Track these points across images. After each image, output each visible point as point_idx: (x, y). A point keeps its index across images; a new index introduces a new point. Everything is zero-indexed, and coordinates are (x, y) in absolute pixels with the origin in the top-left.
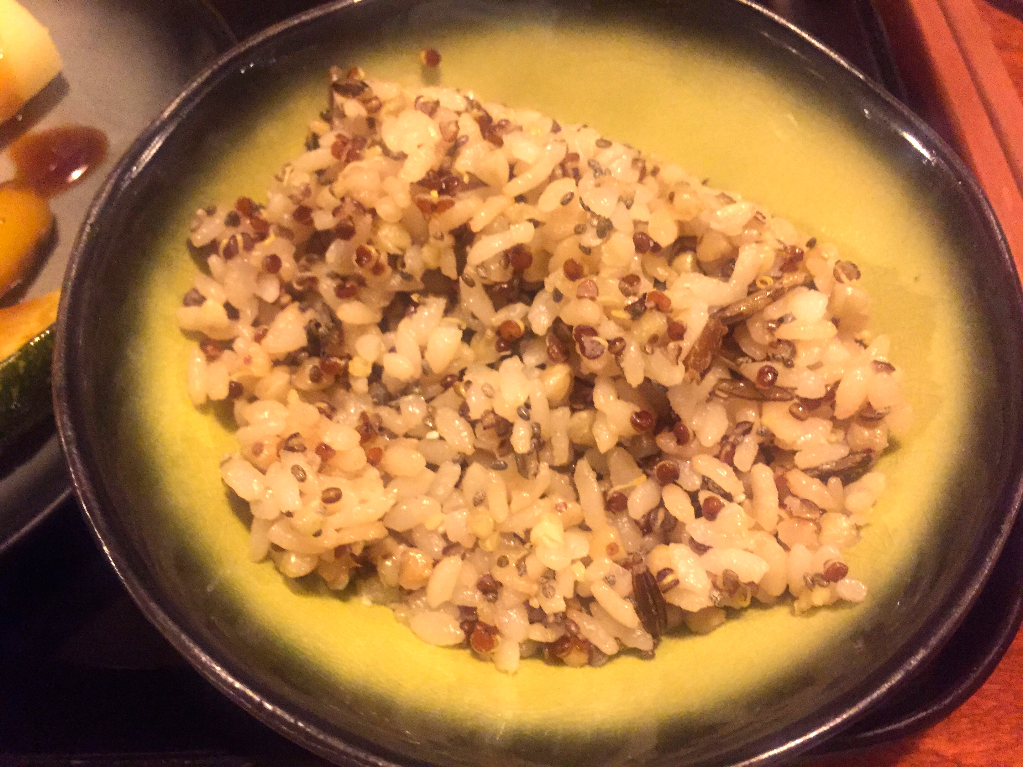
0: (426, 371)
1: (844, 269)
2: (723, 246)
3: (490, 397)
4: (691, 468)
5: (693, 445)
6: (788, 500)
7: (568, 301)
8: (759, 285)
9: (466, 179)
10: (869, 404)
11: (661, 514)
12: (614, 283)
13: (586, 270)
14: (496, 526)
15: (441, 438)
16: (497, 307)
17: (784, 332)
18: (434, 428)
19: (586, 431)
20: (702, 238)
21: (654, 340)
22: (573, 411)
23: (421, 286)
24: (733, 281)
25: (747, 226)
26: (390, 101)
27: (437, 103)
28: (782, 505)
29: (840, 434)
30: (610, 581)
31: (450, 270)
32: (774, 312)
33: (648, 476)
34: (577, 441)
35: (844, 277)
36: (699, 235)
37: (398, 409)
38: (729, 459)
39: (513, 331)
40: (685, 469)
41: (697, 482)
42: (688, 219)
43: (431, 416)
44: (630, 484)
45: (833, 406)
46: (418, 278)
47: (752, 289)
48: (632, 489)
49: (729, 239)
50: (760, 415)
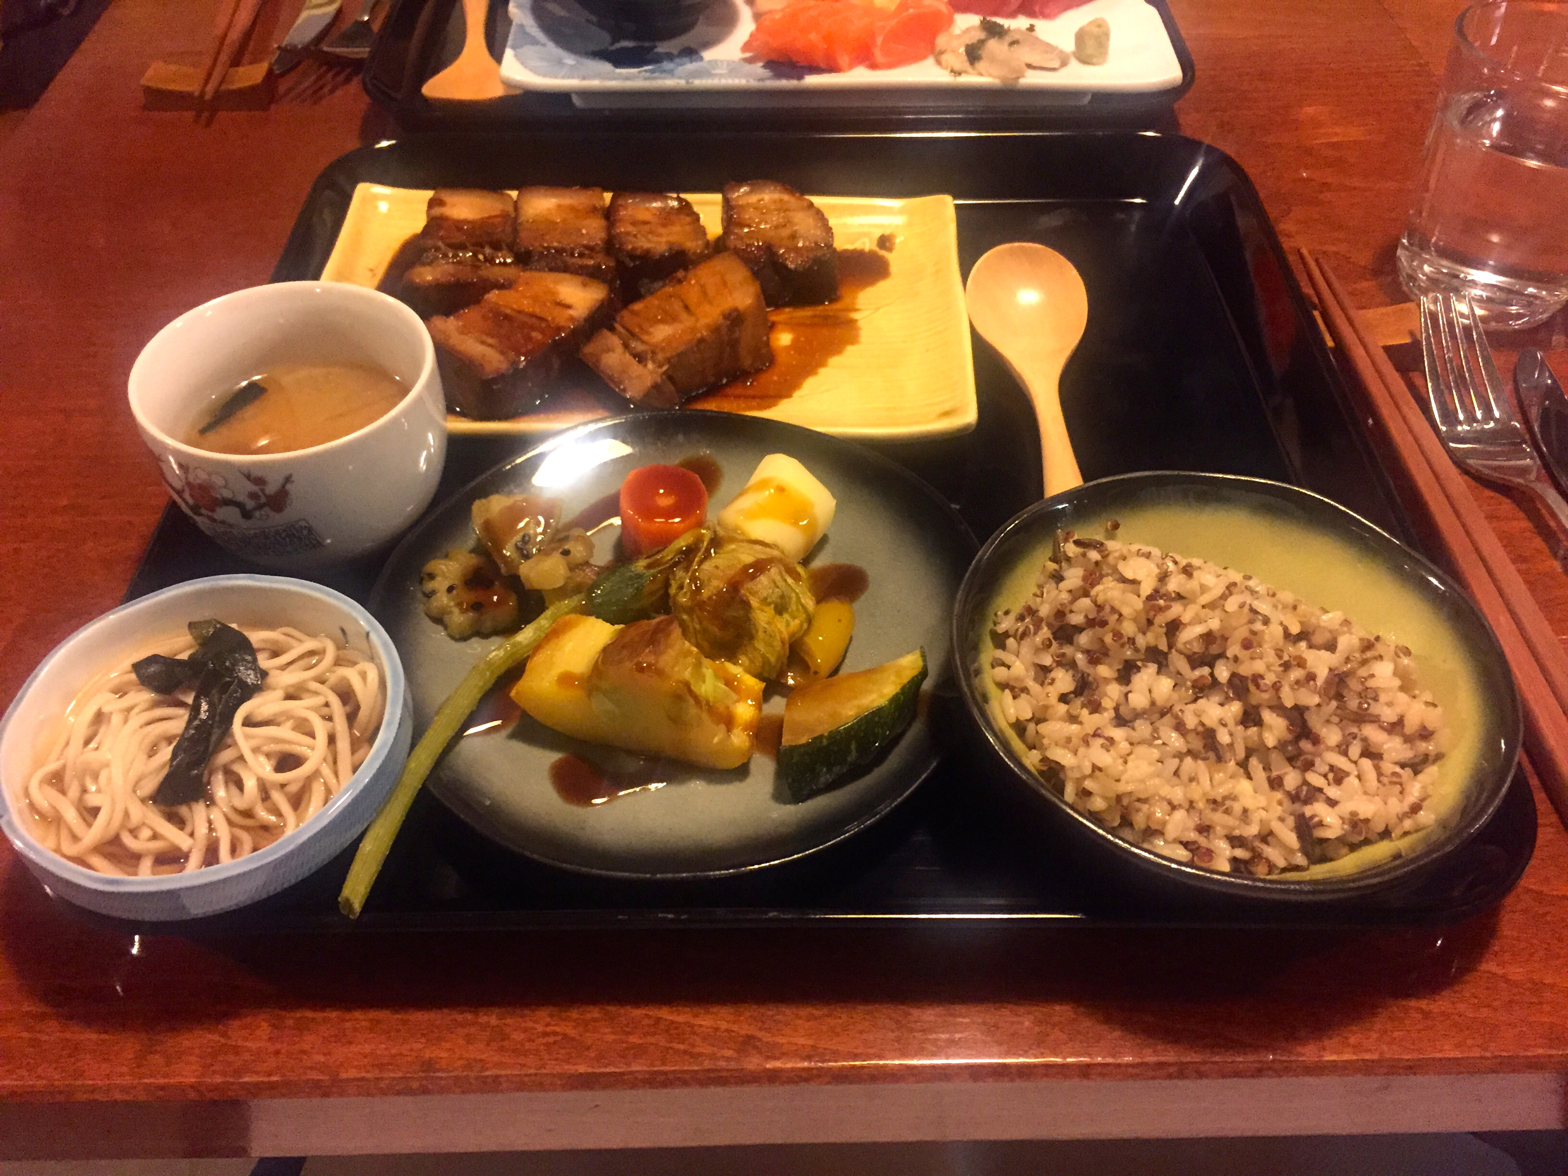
0: (1153, 703)
1: (1401, 650)
2: (1328, 636)
3: (1199, 716)
4: (1322, 760)
5: (1322, 746)
6: (1382, 778)
7: (1242, 662)
8: (1351, 658)
9: (1173, 595)
10: (1425, 727)
11: (1305, 788)
12: (1272, 653)
13: (1255, 644)
14: (1204, 794)
15: (1164, 744)
16: (1193, 668)
17: (1371, 683)
18: (1159, 738)
19: (1256, 738)
20: (1314, 631)
21: (1297, 682)
22: (1246, 727)
23: (1143, 657)
24: (1337, 654)
25: (1341, 625)
26: (1116, 551)
27: (1150, 553)
28: (1379, 781)
29: (1408, 746)
30: (1281, 819)
31: (1163, 646)
32: (1363, 672)
33: (1294, 767)
34: (1250, 745)
35: (1401, 655)
36: (1311, 630)
37: (1134, 729)
38: (1345, 754)
39: (1205, 681)
40: (1318, 761)
41: (1326, 768)
42: (1304, 620)
43: (1156, 730)
44: (1283, 772)
45: (1403, 726)
46: (1143, 651)
47: (1347, 660)
48: (1286, 773)
49: (1330, 631)
50: (1360, 730)
